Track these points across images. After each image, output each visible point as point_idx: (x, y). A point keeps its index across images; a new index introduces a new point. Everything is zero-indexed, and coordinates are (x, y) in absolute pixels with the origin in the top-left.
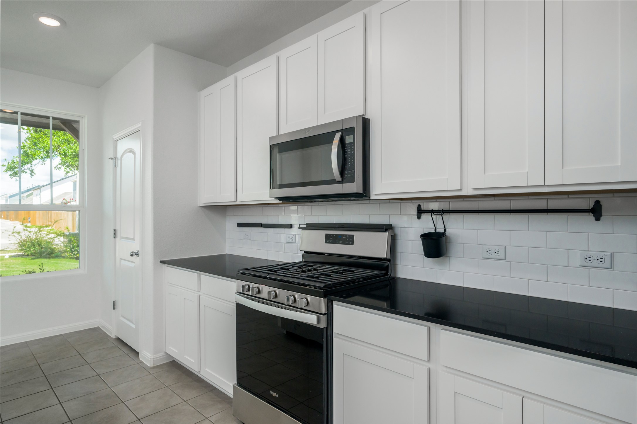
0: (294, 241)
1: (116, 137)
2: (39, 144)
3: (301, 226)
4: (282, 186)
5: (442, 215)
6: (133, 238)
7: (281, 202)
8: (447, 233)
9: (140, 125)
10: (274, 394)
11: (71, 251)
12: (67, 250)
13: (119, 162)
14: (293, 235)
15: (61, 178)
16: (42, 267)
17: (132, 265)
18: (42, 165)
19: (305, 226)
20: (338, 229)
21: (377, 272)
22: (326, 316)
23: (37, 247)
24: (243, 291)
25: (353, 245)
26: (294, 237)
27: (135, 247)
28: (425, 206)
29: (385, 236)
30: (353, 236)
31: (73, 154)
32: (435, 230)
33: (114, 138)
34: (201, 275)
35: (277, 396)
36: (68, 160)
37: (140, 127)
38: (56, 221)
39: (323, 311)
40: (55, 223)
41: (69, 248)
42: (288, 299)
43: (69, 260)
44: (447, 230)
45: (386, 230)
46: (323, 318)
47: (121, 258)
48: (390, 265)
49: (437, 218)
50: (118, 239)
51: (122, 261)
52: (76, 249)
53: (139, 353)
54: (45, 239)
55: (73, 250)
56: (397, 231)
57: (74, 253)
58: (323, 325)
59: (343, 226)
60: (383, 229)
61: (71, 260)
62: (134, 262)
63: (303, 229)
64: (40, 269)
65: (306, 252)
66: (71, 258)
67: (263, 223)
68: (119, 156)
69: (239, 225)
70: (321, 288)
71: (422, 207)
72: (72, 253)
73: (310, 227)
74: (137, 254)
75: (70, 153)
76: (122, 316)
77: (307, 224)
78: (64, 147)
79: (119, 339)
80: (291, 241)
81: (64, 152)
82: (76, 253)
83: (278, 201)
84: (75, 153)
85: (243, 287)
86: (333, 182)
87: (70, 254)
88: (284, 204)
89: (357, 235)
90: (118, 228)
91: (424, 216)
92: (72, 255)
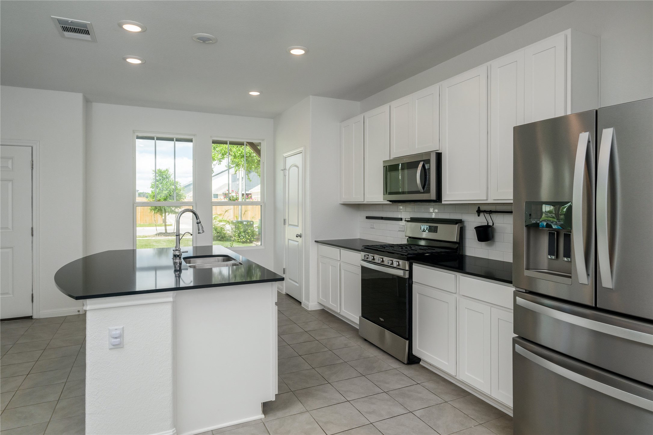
0: (403, 230)
1: (285, 155)
2: (217, 148)
3: (406, 219)
4: (391, 193)
5: (490, 214)
6: (297, 225)
7: (391, 203)
8: (494, 226)
9: (302, 149)
10: (382, 320)
11: (239, 236)
12: (236, 235)
13: (287, 172)
14: (403, 225)
15: (222, 171)
16: (232, 245)
17: (297, 243)
18: (219, 164)
19: (410, 219)
20: (428, 222)
21: (451, 250)
22: (408, 272)
23: (214, 232)
24: (365, 258)
25: (437, 233)
26: (403, 227)
27: (299, 231)
28: (482, 208)
29: (456, 227)
30: (437, 227)
31: (240, 155)
32: (488, 224)
33: (284, 155)
34: (341, 250)
35: (383, 320)
36: (237, 160)
37: (302, 150)
38: (227, 211)
39: (407, 268)
40: (225, 212)
41: (237, 234)
42: (388, 263)
43: (237, 243)
44: (494, 224)
45: (456, 224)
46: (407, 273)
47: (288, 239)
48: (459, 247)
49: (487, 216)
50: (287, 225)
51: (290, 241)
52: (242, 234)
53: (301, 303)
54: (219, 225)
55: (240, 235)
56: (466, 224)
57: (241, 237)
58: (407, 276)
59: (433, 220)
60: (455, 222)
61: (239, 243)
62: (298, 242)
63: (408, 221)
64: (231, 246)
65: (410, 237)
66: (239, 242)
67: (383, 217)
68: (287, 168)
69: (368, 218)
70: (406, 255)
71: (480, 208)
72: (239, 237)
73: (413, 220)
74: (300, 236)
75: (238, 154)
76: (290, 279)
77: (411, 218)
78: (234, 150)
79: (288, 295)
80: (401, 230)
81: (235, 154)
82: (242, 237)
83: (389, 203)
84: (242, 154)
85: (365, 256)
86: (418, 192)
87: (238, 238)
88: (393, 204)
89: (440, 226)
90: (287, 218)
91: (482, 215)
92: (239, 240)
